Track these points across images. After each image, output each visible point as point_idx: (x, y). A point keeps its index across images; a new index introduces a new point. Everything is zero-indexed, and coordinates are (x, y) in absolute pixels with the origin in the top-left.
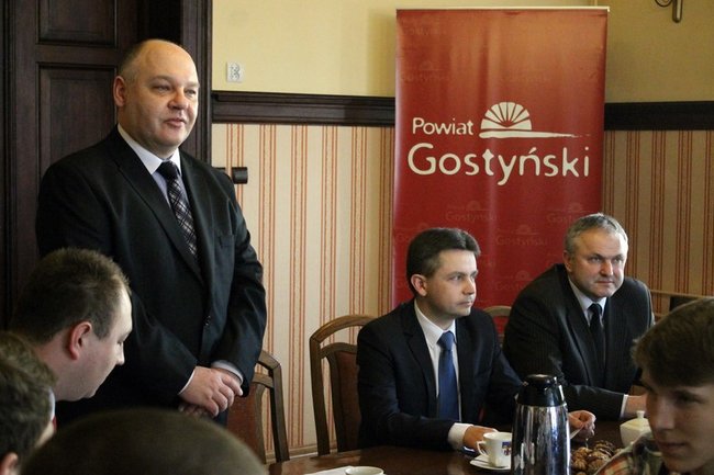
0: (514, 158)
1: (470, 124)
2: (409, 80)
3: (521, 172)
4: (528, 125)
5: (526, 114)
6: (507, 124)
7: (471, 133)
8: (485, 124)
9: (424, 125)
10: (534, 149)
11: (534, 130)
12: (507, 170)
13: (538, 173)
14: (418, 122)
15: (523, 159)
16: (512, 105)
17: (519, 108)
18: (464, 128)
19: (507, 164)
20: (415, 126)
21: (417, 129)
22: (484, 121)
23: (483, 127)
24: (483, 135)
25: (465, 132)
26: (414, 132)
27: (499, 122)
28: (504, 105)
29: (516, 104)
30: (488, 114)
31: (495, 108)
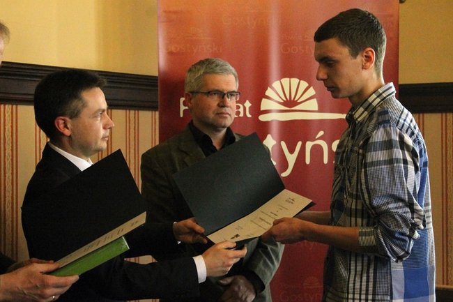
0: (299, 144)
1: (248, 104)
2: (173, 49)
3: (308, 161)
4: (313, 104)
5: (312, 92)
6: (290, 104)
7: (249, 115)
8: (265, 104)
10: (321, 133)
11: (321, 110)
12: (292, 159)
13: (325, 161)
15: (309, 145)
16: (295, 81)
17: (304, 84)
18: (241, 110)
19: (292, 151)
20: (182, 108)
21: (185, 111)
23: (262, 108)
24: (262, 118)
25: (242, 115)
26: (182, 115)
27: (282, 101)
28: (285, 81)
29: (300, 80)
30: (269, 92)
31: (276, 85)
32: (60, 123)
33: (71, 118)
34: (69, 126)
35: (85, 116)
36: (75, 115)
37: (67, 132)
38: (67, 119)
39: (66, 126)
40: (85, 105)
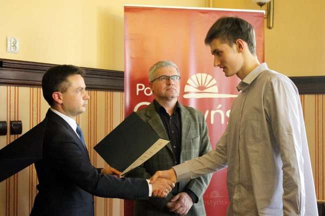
0: (207, 112)
2: (134, 56)
3: (212, 122)
4: (215, 89)
5: (214, 81)
6: (202, 88)
8: (187, 89)
9: (144, 88)
10: (220, 106)
11: (220, 92)
13: (223, 122)
14: (141, 87)
15: (213, 113)
16: (204, 75)
17: (210, 77)
20: (138, 90)
21: (139, 91)
22: (186, 86)
23: (185, 91)
24: (185, 96)
26: (138, 94)
27: (197, 87)
28: (199, 75)
29: (207, 74)
30: (189, 81)
31: (193, 77)
32: (55, 96)
33: (62, 93)
34: (61, 97)
35: (70, 92)
36: (64, 91)
37: (60, 102)
38: (60, 93)
39: (59, 98)
40: (70, 85)
